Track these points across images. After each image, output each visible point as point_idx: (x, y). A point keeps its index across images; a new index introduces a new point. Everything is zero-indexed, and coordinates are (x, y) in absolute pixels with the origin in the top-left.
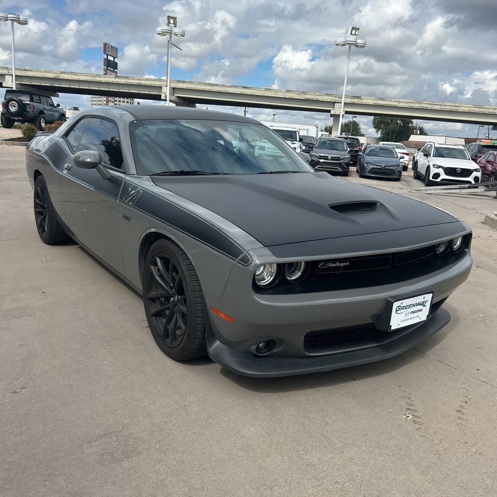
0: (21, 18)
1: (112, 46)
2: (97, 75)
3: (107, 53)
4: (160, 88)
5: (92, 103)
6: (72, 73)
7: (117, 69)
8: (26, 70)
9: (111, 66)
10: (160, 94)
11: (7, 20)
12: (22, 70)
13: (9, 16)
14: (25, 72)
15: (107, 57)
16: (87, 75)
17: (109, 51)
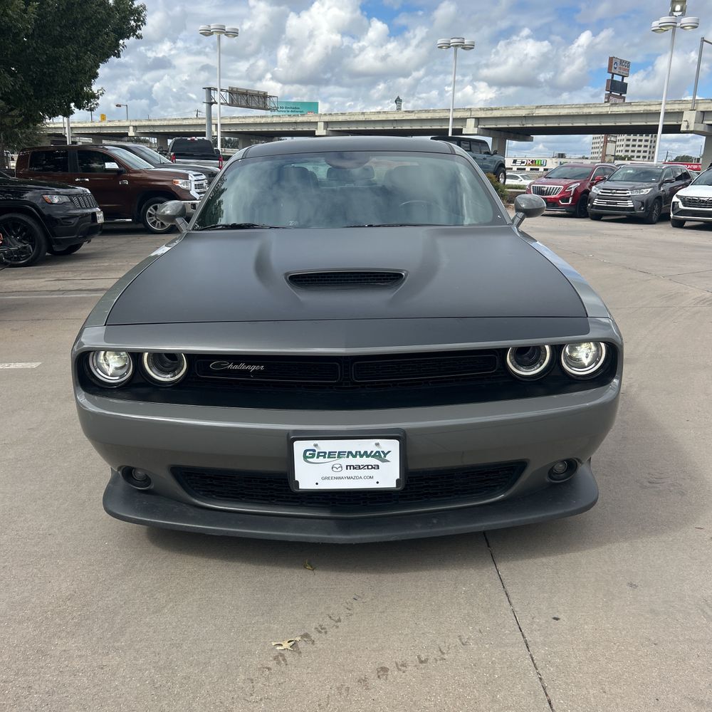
0: (466, 42)
1: (621, 60)
2: (585, 105)
3: (613, 71)
4: (680, 113)
5: (594, 146)
6: (551, 107)
7: (625, 93)
8: (492, 109)
9: (617, 89)
10: (679, 123)
11: (449, 47)
12: (488, 110)
13: (452, 41)
14: (491, 112)
15: (613, 78)
16: (571, 106)
17: (615, 68)
